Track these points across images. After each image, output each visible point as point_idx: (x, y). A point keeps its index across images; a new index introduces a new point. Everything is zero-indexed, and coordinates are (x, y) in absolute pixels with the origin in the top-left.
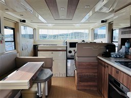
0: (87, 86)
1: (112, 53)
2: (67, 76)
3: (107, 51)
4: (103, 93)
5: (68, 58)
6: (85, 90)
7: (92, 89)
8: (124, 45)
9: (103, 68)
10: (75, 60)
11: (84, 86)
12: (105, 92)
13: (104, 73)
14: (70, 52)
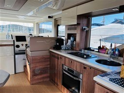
0: (41, 79)
1: (62, 46)
2: (15, 73)
3: (58, 44)
4: (56, 81)
5: (15, 54)
6: (40, 82)
7: (45, 80)
8: (70, 39)
9: (56, 59)
10: (27, 55)
11: (38, 79)
12: (59, 80)
13: (58, 64)
14: (18, 46)
